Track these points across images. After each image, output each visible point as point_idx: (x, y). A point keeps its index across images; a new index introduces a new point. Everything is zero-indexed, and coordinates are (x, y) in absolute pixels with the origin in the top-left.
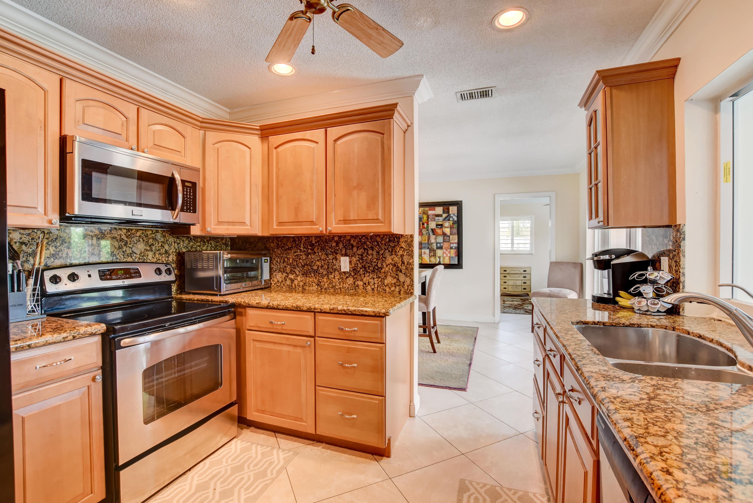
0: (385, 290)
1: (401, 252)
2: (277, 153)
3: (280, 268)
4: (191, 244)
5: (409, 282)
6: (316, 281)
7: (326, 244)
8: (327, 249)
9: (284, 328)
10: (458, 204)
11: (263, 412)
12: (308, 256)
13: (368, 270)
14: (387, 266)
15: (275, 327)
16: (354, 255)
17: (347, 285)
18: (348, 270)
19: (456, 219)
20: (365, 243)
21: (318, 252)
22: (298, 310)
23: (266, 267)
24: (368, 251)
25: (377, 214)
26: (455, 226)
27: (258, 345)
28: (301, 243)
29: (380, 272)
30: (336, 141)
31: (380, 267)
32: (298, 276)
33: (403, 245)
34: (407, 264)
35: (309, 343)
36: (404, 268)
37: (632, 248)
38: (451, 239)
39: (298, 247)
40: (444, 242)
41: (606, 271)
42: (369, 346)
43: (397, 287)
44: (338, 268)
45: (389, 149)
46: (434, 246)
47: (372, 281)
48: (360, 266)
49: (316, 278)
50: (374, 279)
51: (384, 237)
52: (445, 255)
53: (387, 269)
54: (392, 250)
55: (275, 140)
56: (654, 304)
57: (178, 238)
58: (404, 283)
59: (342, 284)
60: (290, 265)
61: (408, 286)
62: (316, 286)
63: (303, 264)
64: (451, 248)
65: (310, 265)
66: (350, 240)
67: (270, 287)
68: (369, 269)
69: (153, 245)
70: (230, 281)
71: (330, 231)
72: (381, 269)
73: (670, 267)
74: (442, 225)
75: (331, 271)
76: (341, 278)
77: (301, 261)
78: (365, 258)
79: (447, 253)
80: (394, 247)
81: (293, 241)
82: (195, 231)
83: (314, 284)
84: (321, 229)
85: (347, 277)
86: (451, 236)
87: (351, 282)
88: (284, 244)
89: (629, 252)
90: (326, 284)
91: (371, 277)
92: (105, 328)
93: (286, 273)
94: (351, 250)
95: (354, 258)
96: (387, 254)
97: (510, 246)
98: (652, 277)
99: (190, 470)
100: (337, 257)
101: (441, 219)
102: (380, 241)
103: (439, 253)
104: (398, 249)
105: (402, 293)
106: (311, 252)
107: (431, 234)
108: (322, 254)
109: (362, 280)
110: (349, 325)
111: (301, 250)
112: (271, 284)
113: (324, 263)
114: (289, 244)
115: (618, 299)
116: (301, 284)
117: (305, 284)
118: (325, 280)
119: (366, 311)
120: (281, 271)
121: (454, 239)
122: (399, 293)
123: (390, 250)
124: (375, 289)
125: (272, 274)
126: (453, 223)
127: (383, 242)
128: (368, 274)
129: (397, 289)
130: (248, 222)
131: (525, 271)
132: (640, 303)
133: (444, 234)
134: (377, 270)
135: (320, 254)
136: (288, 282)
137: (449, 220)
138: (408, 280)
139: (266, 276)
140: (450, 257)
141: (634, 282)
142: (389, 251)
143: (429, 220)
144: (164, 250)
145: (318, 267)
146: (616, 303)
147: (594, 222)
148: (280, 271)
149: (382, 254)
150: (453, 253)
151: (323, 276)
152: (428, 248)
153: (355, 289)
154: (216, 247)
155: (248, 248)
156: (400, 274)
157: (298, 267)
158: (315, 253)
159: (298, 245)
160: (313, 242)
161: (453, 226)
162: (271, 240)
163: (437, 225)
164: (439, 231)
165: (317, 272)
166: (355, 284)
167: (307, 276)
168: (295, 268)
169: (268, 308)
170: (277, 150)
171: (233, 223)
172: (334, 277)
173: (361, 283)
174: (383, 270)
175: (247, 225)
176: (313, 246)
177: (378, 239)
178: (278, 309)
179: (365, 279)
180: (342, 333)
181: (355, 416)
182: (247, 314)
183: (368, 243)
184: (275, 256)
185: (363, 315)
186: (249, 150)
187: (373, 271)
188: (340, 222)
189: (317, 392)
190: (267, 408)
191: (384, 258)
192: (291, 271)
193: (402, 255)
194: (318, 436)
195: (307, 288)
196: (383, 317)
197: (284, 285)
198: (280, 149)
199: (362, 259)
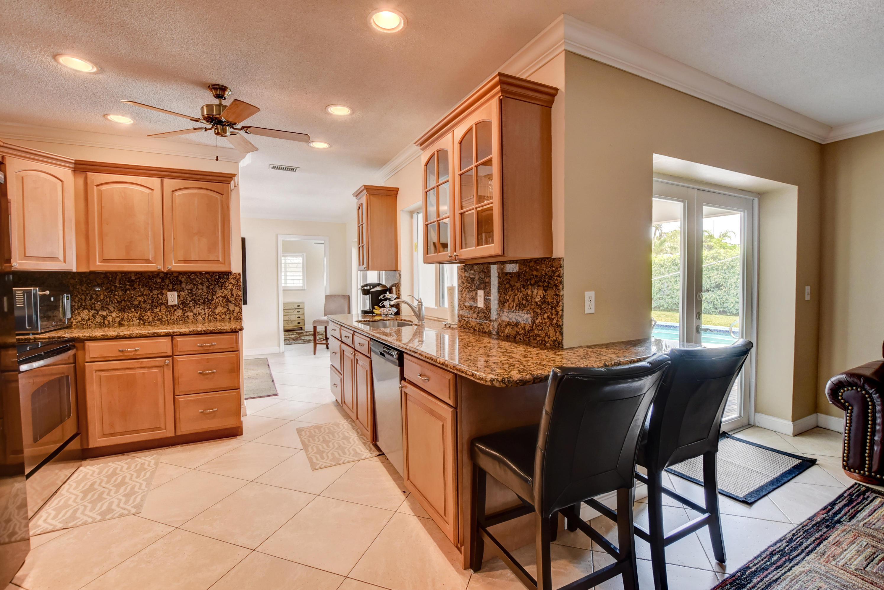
0: (216, 318)
1: (231, 286)
2: (99, 191)
3: (86, 306)
5: (238, 310)
6: (137, 315)
7: (150, 281)
8: (151, 285)
12: (126, 292)
13: (199, 303)
14: (217, 298)
15: (126, 354)
16: (183, 290)
17: (176, 317)
18: (176, 303)
20: (194, 279)
21: (139, 288)
23: (68, 304)
24: (197, 286)
25: (218, 257)
28: (116, 279)
29: (211, 304)
30: (174, 191)
31: (210, 300)
32: (112, 312)
33: (232, 281)
34: (236, 296)
35: (167, 361)
36: (234, 299)
37: (381, 283)
41: (368, 296)
42: (225, 355)
43: (228, 315)
44: (164, 302)
45: (228, 207)
47: (203, 311)
48: (189, 299)
49: (137, 313)
50: (204, 309)
51: (213, 274)
53: (217, 301)
54: (222, 285)
55: (96, 177)
56: (390, 310)
58: (233, 311)
59: (169, 316)
60: (100, 301)
61: (237, 313)
62: (138, 321)
63: (119, 300)
65: (129, 301)
66: (177, 277)
67: (73, 325)
68: (199, 301)
70: (45, 318)
72: (212, 301)
73: (396, 292)
75: (156, 305)
76: (168, 311)
77: (116, 297)
78: (195, 292)
80: (223, 283)
83: (134, 319)
84: (158, 267)
85: (175, 310)
87: (180, 314)
89: (379, 285)
90: (150, 318)
91: (201, 308)
93: (95, 310)
94: (179, 286)
95: (182, 293)
96: (217, 288)
98: (388, 297)
100: (163, 292)
102: (210, 277)
104: (228, 284)
105: (232, 319)
106: (130, 288)
108: (145, 290)
109: (192, 311)
110: (209, 342)
111: (116, 286)
112: (73, 322)
113: (147, 299)
114: (98, 280)
115: (374, 310)
116: (118, 320)
117: (122, 319)
118: (149, 313)
120: (87, 309)
122: (230, 319)
123: (220, 285)
124: (206, 318)
125: (75, 312)
127: (213, 279)
128: (198, 306)
130: (61, 258)
131: (299, 306)
132: (384, 310)
134: (207, 302)
135: (142, 290)
136: (99, 319)
138: (237, 309)
139: (68, 315)
141: (381, 300)
142: (219, 286)
145: (140, 302)
146: (373, 313)
147: (362, 267)
149: (212, 289)
151: (146, 310)
153: (185, 320)
156: (230, 304)
157: (112, 303)
158: (135, 289)
159: (111, 281)
160: (133, 279)
165: (138, 307)
166: (184, 315)
167: (124, 312)
168: (109, 305)
169: (116, 338)
170: (99, 187)
171: (44, 259)
172: (160, 311)
173: (191, 314)
174: (214, 302)
175: (60, 261)
176: (132, 282)
177: (207, 276)
178: (130, 337)
179: (195, 311)
180: (201, 349)
181: (216, 409)
182: (87, 347)
183: (198, 279)
184: (79, 293)
185: (220, 332)
186: (61, 183)
187: (204, 303)
188: (179, 261)
189: (176, 401)
190: (118, 429)
191: (214, 292)
192: (102, 307)
193: (231, 290)
194: (176, 437)
195: (126, 323)
196: (238, 332)
197: (92, 322)
198: (103, 188)
199: (191, 293)
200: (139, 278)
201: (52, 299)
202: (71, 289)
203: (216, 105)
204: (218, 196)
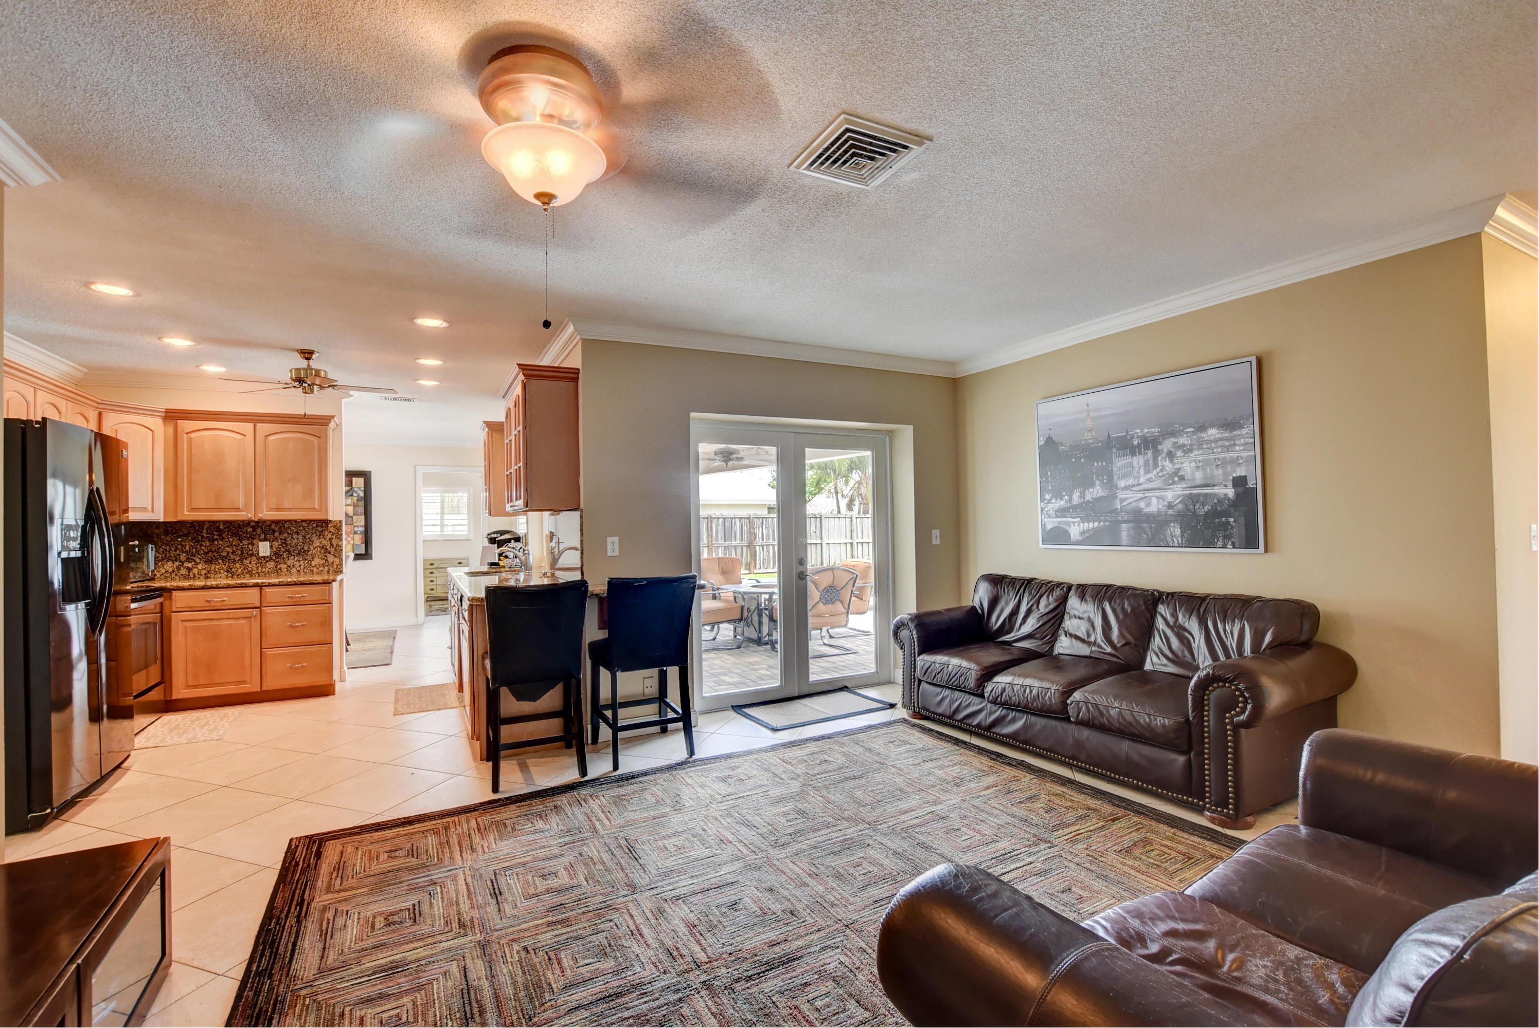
0: (311, 569)
1: (330, 536)
2: (189, 439)
3: (171, 556)
5: (339, 562)
6: (225, 567)
7: (239, 530)
8: (240, 535)
9: (225, 603)
10: (366, 475)
11: (194, 686)
12: (213, 542)
13: (293, 554)
14: (314, 548)
15: (213, 604)
16: (276, 539)
17: (267, 569)
18: (268, 554)
19: (362, 494)
20: (289, 527)
21: (228, 538)
22: (243, 586)
24: (292, 534)
25: (314, 505)
26: (360, 503)
28: (203, 528)
29: (307, 554)
30: (267, 435)
31: (307, 550)
32: (198, 564)
33: (332, 530)
34: (337, 546)
35: (254, 613)
36: (333, 549)
38: (354, 521)
39: (198, 532)
41: (495, 545)
42: (316, 607)
43: (326, 567)
44: (255, 553)
45: (326, 451)
47: (298, 564)
48: (282, 549)
49: (225, 565)
50: (299, 560)
53: (314, 551)
54: (320, 533)
55: (186, 425)
56: (513, 561)
58: (333, 562)
59: (260, 567)
60: (186, 552)
61: (337, 565)
62: (226, 571)
63: (206, 550)
64: (356, 532)
65: (217, 552)
66: (270, 526)
68: (294, 552)
71: (260, 517)
75: (246, 556)
76: (259, 562)
77: (203, 548)
78: (289, 542)
79: (349, 539)
80: (322, 530)
83: (222, 571)
84: (249, 515)
85: (267, 562)
86: (354, 517)
87: (272, 565)
88: (175, 530)
90: (239, 569)
91: (296, 559)
93: (180, 561)
94: (272, 535)
95: (275, 542)
96: (314, 537)
98: (512, 546)
99: (143, 730)
100: (254, 542)
102: (307, 525)
104: (326, 532)
105: (331, 572)
106: (218, 537)
108: (234, 539)
109: (286, 562)
110: (298, 592)
111: (203, 536)
113: (237, 549)
114: (183, 529)
115: (500, 562)
116: (203, 572)
117: (209, 570)
118: (238, 565)
119: (316, 580)
120: (171, 560)
121: (360, 520)
122: (328, 572)
123: (318, 533)
124: (302, 571)
125: (159, 564)
126: (357, 500)
127: (310, 527)
128: (292, 557)
129: (326, 568)
131: (460, 563)
134: (303, 553)
135: (231, 540)
136: (183, 571)
137: (352, 495)
138: (337, 560)
139: (152, 566)
140: (353, 545)
142: (317, 535)
145: (228, 553)
146: (498, 565)
147: (486, 513)
148: (169, 560)
149: (309, 538)
150: (358, 538)
151: (234, 562)
153: (276, 570)
156: (329, 555)
157: (198, 554)
158: (223, 538)
159: (198, 530)
160: (221, 527)
161: (358, 503)
165: (226, 558)
166: (276, 566)
167: (211, 563)
168: (194, 556)
169: (204, 588)
170: (189, 435)
172: (250, 563)
173: (285, 566)
174: (310, 553)
175: (149, 511)
176: (220, 532)
177: (304, 524)
178: (217, 587)
179: (289, 563)
180: (291, 600)
181: (305, 664)
182: (173, 597)
183: (293, 528)
184: (164, 544)
185: (312, 583)
186: (151, 432)
187: (299, 554)
188: (272, 509)
189: (263, 653)
190: (202, 681)
191: (311, 541)
192: (188, 558)
193: (331, 539)
194: (263, 692)
195: (212, 576)
196: (331, 583)
197: (176, 575)
198: (193, 435)
199: (285, 543)
200: (228, 527)
201: (137, 550)
202: (156, 540)
203: (304, 369)
204: (315, 440)
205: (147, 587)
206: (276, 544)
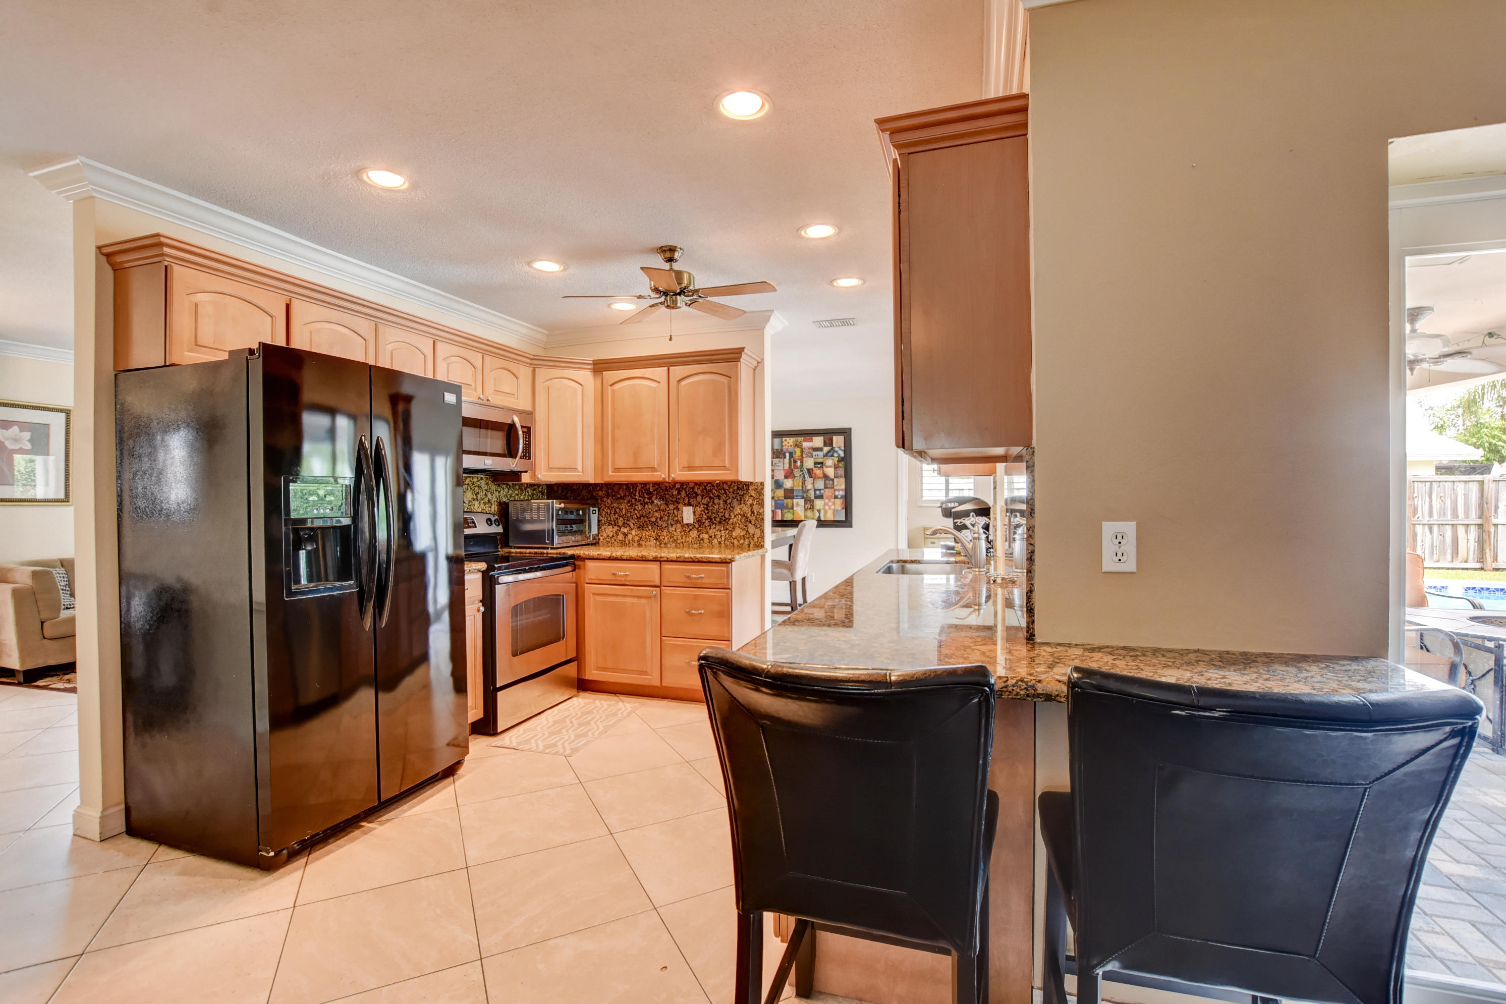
0: (733, 543)
1: (751, 501)
2: (613, 391)
3: (611, 520)
4: (510, 492)
5: (759, 534)
6: (654, 534)
7: (667, 493)
8: (667, 498)
9: (628, 578)
10: (846, 433)
11: (604, 669)
12: (644, 506)
13: (715, 522)
14: (735, 516)
15: (618, 578)
16: (698, 505)
17: (691, 539)
18: (691, 521)
19: (842, 454)
20: (711, 491)
21: (657, 502)
22: (644, 560)
23: (594, 518)
24: (714, 500)
25: (724, 461)
26: (840, 465)
27: (598, 598)
28: (636, 491)
29: (728, 524)
30: (679, 381)
31: (728, 519)
32: (632, 530)
33: (753, 493)
34: (757, 514)
35: (654, 593)
36: (754, 518)
38: (835, 484)
39: (632, 495)
40: (825, 488)
42: (716, 592)
43: (747, 540)
44: (679, 519)
45: (736, 393)
46: (812, 495)
47: (718, 533)
48: (705, 516)
49: (654, 531)
50: (720, 531)
51: (731, 484)
52: (827, 508)
53: (735, 520)
54: (741, 498)
55: (611, 376)
57: (499, 486)
58: (753, 535)
59: (684, 537)
60: (622, 516)
61: (758, 538)
62: (655, 541)
63: (638, 515)
64: (836, 497)
65: (647, 517)
66: (693, 488)
67: (598, 543)
68: (715, 520)
69: (478, 493)
70: (561, 533)
71: (673, 478)
74: (822, 463)
75: (672, 523)
76: (684, 531)
77: (636, 512)
78: (711, 509)
79: (830, 504)
80: (743, 495)
81: (626, 489)
82: (526, 478)
83: (651, 538)
84: (663, 476)
85: (691, 530)
86: (835, 480)
87: (695, 535)
88: (615, 492)
89: (972, 500)
90: (666, 538)
91: (717, 528)
92: (486, 566)
93: (618, 526)
94: (695, 500)
95: (698, 508)
96: (735, 503)
97: (943, 492)
100: (679, 507)
101: (821, 454)
102: (728, 489)
103: (819, 504)
104: (748, 497)
105: (751, 545)
106: (648, 501)
107: (807, 476)
108: (661, 504)
109: (708, 533)
110: (696, 572)
111: (636, 499)
112: (599, 539)
113: (664, 514)
114: (621, 492)
116: (637, 538)
117: (641, 538)
118: (665, 533)
119: (713, 558)
121: (840, 484)
122: (748, 545)
123: (739, 499)
124: (723, 542)
125: (600, 528)
126: (838, 461)
127: (731, 491)
128: (714, 526)
129: (747, 542)
130: (580, 468)
133: (826, 477)
134: (724, 521)
135: (659, 504)
136: (621, 537)
137: (832, 456)
138: (758, 532)
139: (594, 531)
140: (834, 510)
142: (737, 500)
143: (804, 455)
144: (487, 499)
145: (656, 519)
148: (610, 524)
149: (730, 504)
150: (839, 503)
151: (662, 529)
152: (803, 497)
153: (700, 543)
154: (533, 496)
155: (570, 497)
156: (750, 525)
157: (632, 518)
158: (653, 502)
159: (632, 493)
160: (651, 490)
161: (838, 464)
162: (598, 488)
163: (815, 463)
164: (818, 472)
165: (655, 524)
166: (699, 537)
167: (643, 530)
168: (629, 521)
169: (610, 559)
170: (613, 387)
171: (564, 469)
172: (676, 531)
173: (707, 536)
174: (731, 521)
175: (579, 472)
176: (650, 495)
177: (725, 487)
180: (688, 581)
182: (586, 567)
183: (714, 491)
184: (605, 507)
186: (581, 387)
187: (720, 522)
188: (684, 469)
189: (663, 643)
190: (609, 664)
191: (732, 508)
192: (624, 523)
193: (752, 505)
194: (663, 688)
197: (615, 540)
198: (616, 387)
199: (707, 509)
202: (598, 502)
205: (564, 554)
206: (699, 509)
